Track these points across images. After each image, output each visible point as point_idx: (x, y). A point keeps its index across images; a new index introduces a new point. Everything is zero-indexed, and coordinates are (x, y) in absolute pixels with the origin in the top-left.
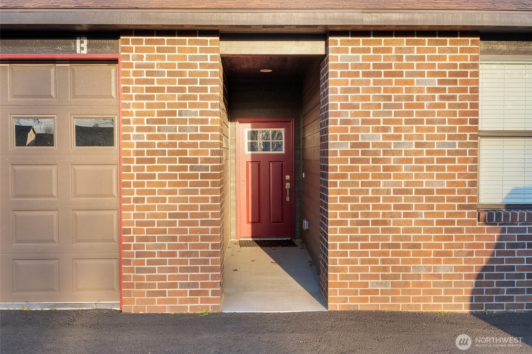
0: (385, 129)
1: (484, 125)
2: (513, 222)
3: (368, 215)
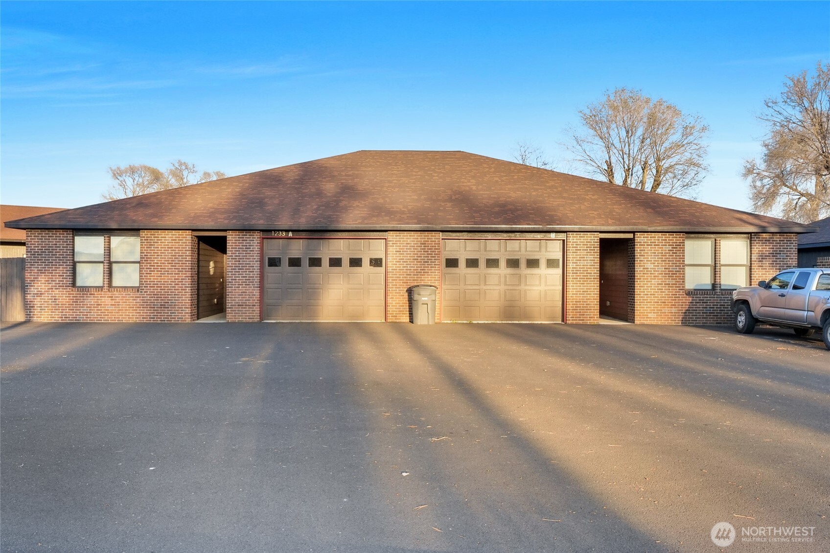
0: (654, 263)
1: (686, 262)
2: (697, 295)
3: (648, 292)
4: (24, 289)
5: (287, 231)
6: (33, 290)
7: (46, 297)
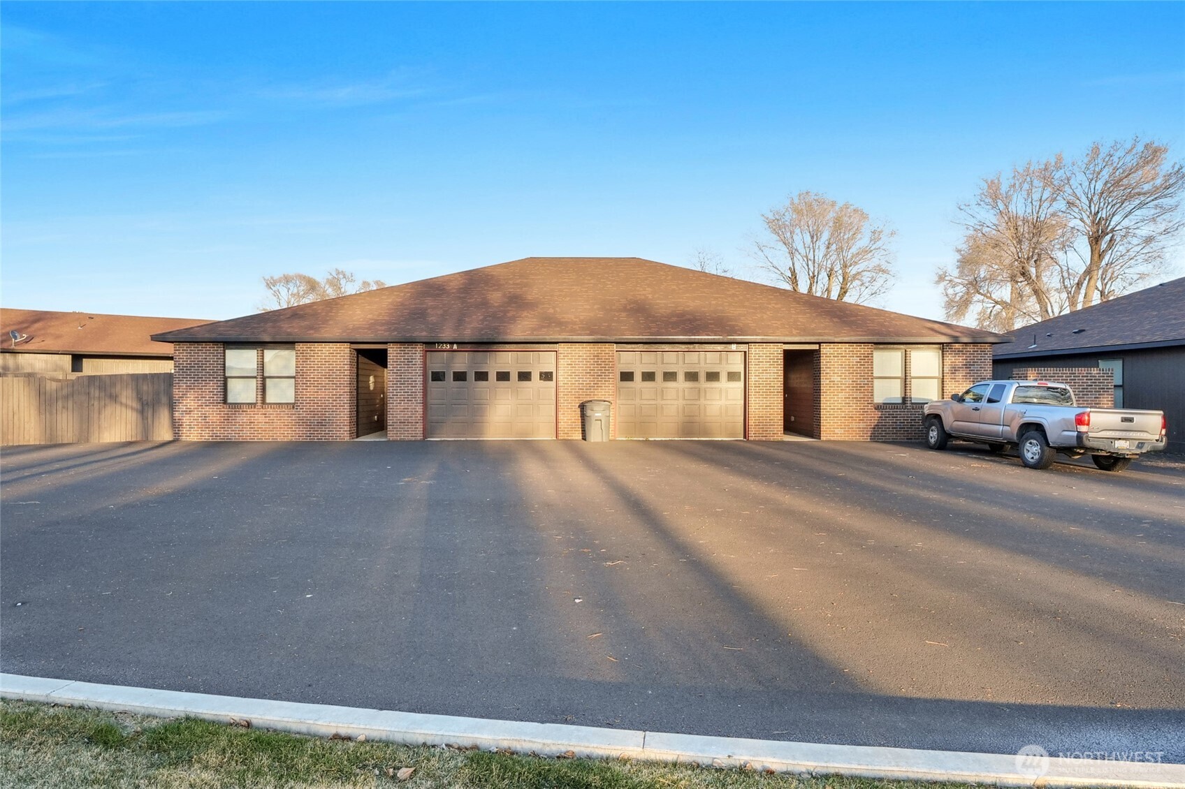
0: (841, 376)
1: (875, 375)
2: (886, 409)
3: (835, 406)
4: (172, 407)
5: (452, 343)
6: (182, 407)
7: (196, 414)
